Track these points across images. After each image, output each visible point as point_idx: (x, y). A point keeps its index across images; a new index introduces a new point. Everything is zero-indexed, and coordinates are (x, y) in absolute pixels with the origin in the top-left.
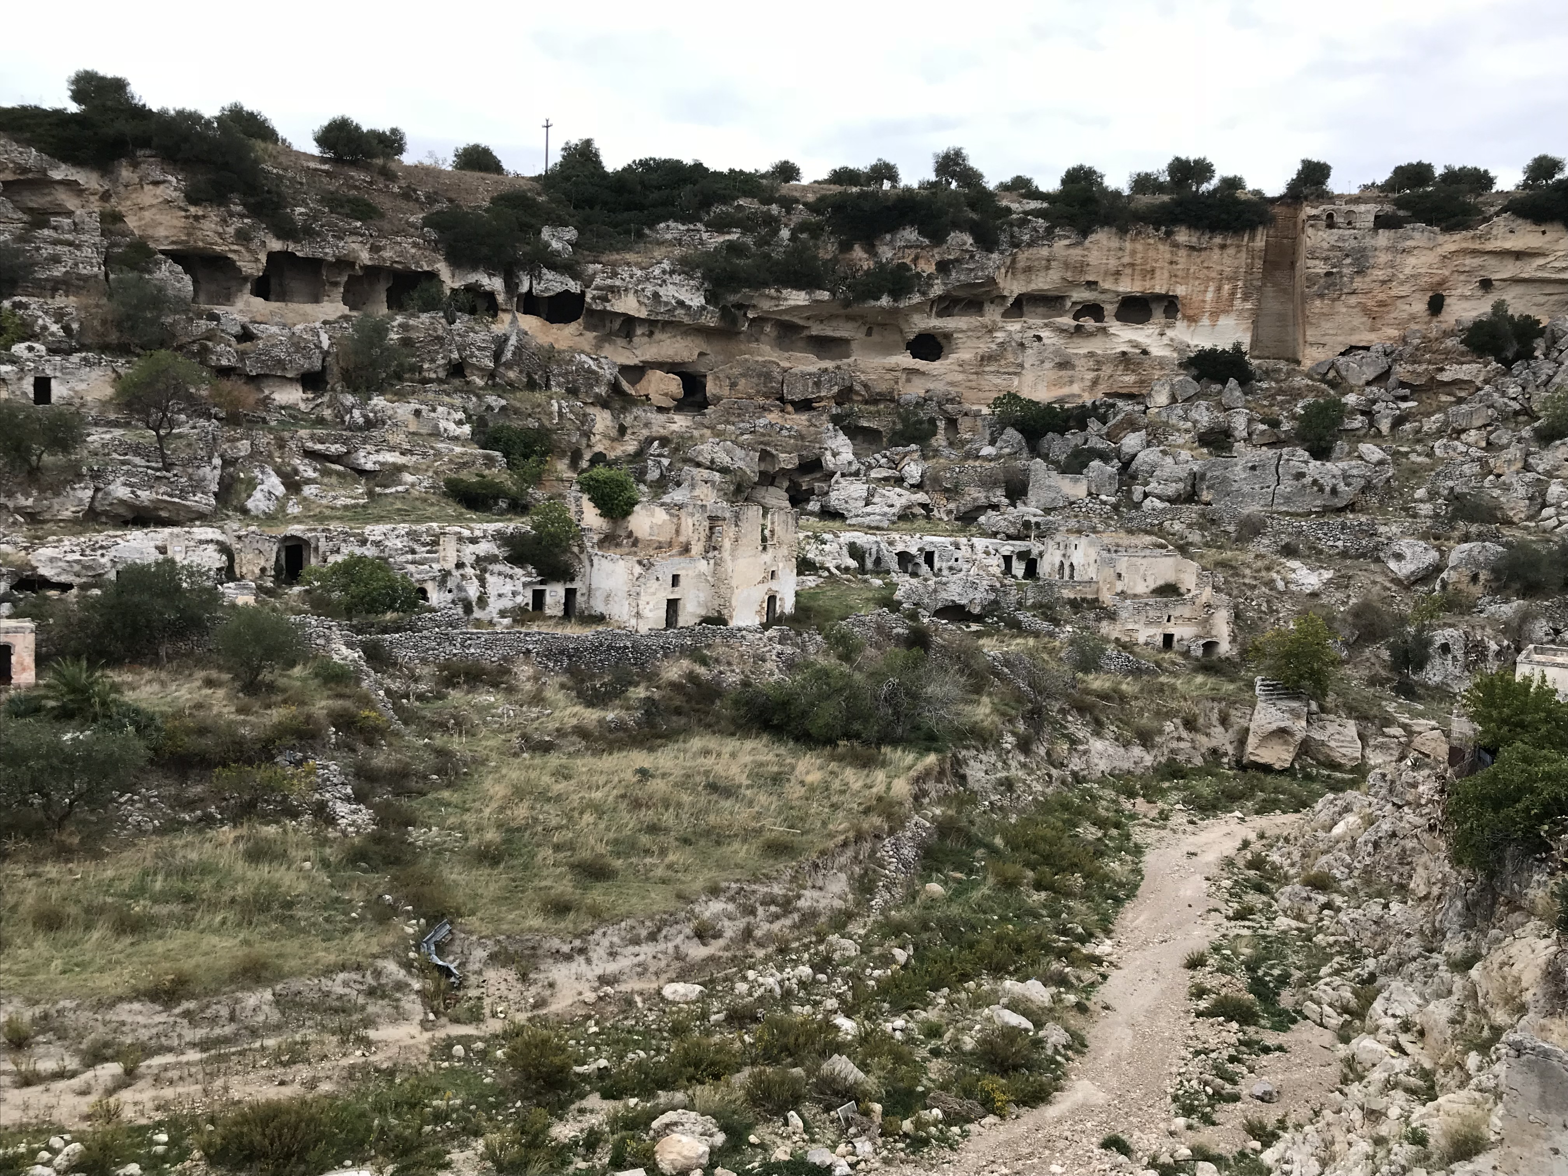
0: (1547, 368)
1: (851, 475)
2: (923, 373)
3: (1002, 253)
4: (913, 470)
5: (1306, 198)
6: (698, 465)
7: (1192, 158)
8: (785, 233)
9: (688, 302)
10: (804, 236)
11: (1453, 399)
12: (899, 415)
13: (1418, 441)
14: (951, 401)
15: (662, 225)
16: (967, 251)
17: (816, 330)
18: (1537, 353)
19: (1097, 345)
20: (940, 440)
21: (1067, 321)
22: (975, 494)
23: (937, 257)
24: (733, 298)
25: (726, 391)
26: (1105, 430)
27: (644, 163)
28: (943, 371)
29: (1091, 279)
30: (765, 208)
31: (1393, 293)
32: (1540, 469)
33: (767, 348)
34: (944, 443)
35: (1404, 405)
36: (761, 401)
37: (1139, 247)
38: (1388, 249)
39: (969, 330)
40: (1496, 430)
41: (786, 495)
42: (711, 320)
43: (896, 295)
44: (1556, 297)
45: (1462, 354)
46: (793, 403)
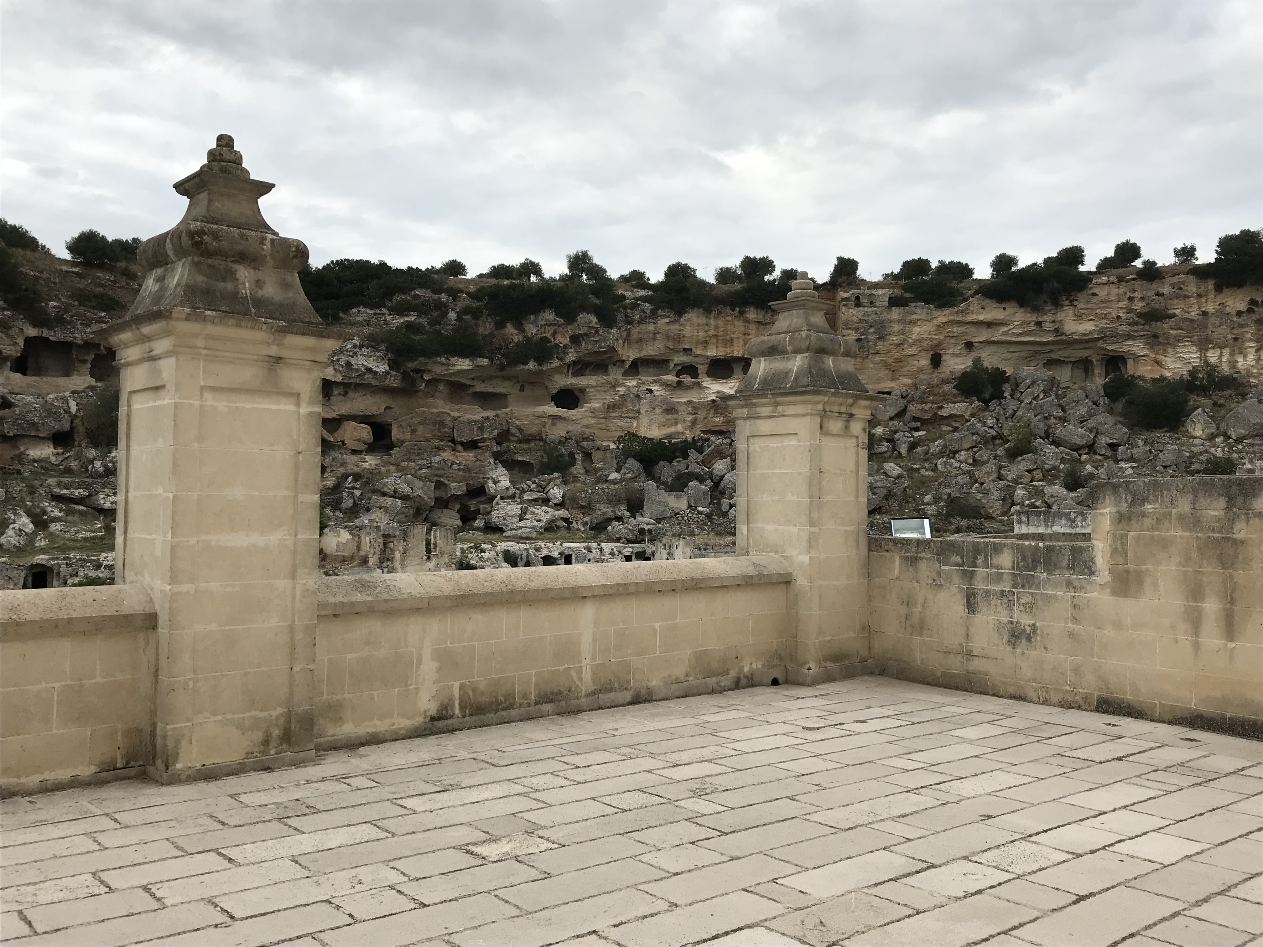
0: (1012, 405)
1: (508, 498)
2: (565, 419)
3: (619, 329)
4: (556, 492)
5: (840, 285)
6: (384, 494)
7: (758, 257)
8: (452, 315)
9: (375, 369)
10: (468, 317)
11: (951, 429)
12: (545, 450)
13: (927, 460)
14: (586, 439)
15: (354, 310)
16: (593, 327)
17: (480, 387)
18: (1006, 394)
19: (694, 396)
20: (578, 469)
21: (671, 378)
22: (605, 510)
23: (571, 332)
24: (411, 365)
25: (408, 436)
26: (701, 457)
27: (340, 263)
28: (579, 417)
29: (687, 347)
30: (436, 297)
31: (906, 352)
32: (1009, 478)
33: (440, 402)
34: (582, 471)
35: (916, 434)
36: (437, 443)
37: (721, 323)
38: (899, 321)
39: (597, 386)
40: (979, 450)
41: (458, 516)
42: (394, 381)
43: (540, 360)
44: (1016, 354)
45: (955, 396)
46: (462, 444)
